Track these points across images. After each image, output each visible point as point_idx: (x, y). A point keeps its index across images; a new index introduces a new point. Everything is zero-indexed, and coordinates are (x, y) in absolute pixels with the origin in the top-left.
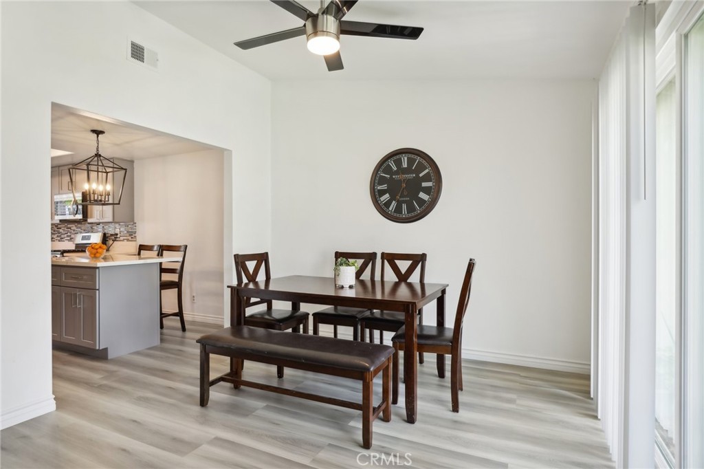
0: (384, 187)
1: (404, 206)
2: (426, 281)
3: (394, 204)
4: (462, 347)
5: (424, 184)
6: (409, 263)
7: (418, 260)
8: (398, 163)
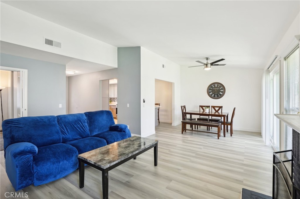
0: (211, 91)
1: (216, 96)
2: (222, 112)
3: (213, 95)
4: (233, 127)
5: (221, 91)
6: (218, 108)
7: (221, 107)
8: (214, 86)
